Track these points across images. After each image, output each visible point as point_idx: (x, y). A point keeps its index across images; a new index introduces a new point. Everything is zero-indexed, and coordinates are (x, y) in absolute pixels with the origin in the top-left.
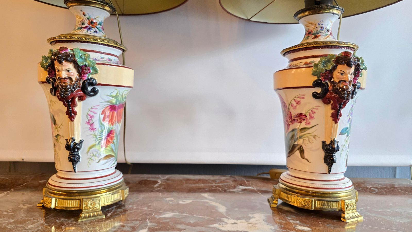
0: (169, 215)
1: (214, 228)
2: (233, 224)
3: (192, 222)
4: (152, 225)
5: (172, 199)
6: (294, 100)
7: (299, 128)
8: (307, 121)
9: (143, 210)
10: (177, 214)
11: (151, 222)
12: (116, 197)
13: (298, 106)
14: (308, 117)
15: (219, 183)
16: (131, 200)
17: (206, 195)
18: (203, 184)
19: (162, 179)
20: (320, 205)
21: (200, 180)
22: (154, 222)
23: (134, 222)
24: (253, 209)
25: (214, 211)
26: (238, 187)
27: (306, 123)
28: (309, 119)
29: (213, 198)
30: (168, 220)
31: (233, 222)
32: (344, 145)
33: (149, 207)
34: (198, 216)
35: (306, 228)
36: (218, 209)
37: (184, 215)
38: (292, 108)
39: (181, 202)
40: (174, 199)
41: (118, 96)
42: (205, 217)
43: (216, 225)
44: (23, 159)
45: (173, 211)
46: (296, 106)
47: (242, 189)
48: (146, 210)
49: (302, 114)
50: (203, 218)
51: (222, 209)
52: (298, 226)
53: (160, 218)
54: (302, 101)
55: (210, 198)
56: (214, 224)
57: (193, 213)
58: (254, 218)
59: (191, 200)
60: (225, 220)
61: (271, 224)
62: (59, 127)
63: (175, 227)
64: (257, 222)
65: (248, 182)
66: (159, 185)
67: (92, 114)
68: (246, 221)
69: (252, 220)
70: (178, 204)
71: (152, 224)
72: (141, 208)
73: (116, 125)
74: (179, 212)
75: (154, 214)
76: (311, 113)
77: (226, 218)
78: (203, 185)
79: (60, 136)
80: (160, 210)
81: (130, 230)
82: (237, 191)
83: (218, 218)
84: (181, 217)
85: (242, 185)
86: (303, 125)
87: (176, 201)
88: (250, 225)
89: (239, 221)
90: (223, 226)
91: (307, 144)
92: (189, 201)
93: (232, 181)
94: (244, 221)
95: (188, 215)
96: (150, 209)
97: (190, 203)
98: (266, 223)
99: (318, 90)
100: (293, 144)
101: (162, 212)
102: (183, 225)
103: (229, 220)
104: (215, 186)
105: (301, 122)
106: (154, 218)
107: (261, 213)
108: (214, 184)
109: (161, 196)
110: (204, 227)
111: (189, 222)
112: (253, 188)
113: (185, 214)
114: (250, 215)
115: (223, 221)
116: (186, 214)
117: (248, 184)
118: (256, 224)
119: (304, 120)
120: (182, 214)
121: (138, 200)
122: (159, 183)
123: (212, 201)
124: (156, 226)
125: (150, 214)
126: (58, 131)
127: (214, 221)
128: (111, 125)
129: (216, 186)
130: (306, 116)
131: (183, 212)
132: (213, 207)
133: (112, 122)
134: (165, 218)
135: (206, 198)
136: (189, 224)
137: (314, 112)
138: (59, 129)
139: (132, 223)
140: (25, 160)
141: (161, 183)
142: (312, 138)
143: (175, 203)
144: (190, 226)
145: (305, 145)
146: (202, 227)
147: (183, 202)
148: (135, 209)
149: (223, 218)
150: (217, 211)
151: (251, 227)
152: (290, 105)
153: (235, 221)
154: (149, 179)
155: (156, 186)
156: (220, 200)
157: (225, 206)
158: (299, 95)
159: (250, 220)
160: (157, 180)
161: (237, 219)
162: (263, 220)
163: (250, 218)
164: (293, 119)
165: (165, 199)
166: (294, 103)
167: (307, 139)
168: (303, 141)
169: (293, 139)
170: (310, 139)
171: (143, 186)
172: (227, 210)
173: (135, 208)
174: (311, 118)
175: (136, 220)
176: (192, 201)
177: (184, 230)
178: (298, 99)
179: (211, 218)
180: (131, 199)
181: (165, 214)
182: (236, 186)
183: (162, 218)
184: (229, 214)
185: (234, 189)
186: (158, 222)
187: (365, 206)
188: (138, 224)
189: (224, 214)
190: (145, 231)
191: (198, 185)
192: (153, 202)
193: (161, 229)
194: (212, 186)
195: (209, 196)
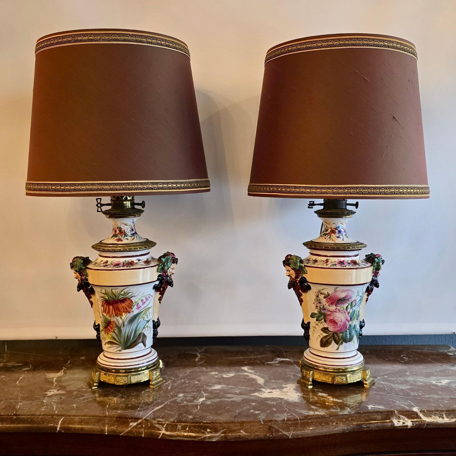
0: (218, 387)
1: (255, 396)
2: (269, 392)
3: (237, 392)
4: (207, 395)
5: (217, 373)
9: (195, 383)
10: (224, 386)
11: (205, 393)
15: (257, 355)
16: (181, 375)
17: (245, 368)
18: (242, 356)
19: (200, 351)
21: (238, 352)
22: (207, 393)
23: (192, 393)
24: (287, 380)
25: (254, 382)
26: (276, 359)
29: (253, 371)
30: (218, 391)
31: (270, 392)
33: (199, 381)
34: (241, 387)
35: (325, 394)
36: (258, 381)
37: (230, 387)
39: (225, 376)
40: (218, 372)
42: (247, 388)
43: (256, 394)
45: (220, 384)
47: (279, 361)
48: (197, 384)
50: (245, 389)
51: (261, 381)
52: (319, 393)
53: (211, 389)
55: (250, 371)
56: (254, 393)
57: (237, 385)
58: (286, 387)
59: (233, 373)
60: (263, 390)
61: (298, 392)
63: (225, 396)
64: (288, 391)
65: (286, 353)
66: (199, 358)
68: (280, 390)
69: (284, 390)
70: (223, 378)
71: (207, 394)
72: (193, 382)
74: (225, 385)
75: (205, 387)
77: (264, 388)
78: (241, 358)
81: (192, 399)
82: (275, 363)
83: (258, 388)
84: (228, 388)
85: (280, 356)
87: (220, 375)
88: (283, 393)
89: (274, 390)
90: (261, 394)
92: (231, 375)
93: (271, 353)
94: (278, 390)
95: (233, 387)
96: (201, 383)
97: (233, 377)
98: (295, 391)
101: (211, 384)
102: (231, 394)
103: (267, 390)
104: (253, 358)
107: (293, 384)
108: (252, 357)
109: (206, 371)
110: (247, 395)
111: (235, 392)
112: (290, 360)
113: (231, 386)
114: (284, 386)
115: (262, 391)
116: (232, 385)
117: (286, 355)
118: (287, 392)
120: (228, 386)
121: (186, 374)
122: (198, 356)
123: (252, 374)
124: (210, 396)
125: (202, 386)
127: (254, 391)
129: (255, 359)
131: (229, 385)
132: (254, 380)
134: (216, 390)
135: (246, 371)
139: (191, 394)
141: (200, 357)
143: (220, 377)
144: (237, 395)
146: (245, 396)
147: (226, 375)
148: (188, 383)
149: (262, 388)
150: (256, 382)
151: (283, 395)
154: (187, 352)
155: (197, 360)
156: (259, 373)
157: (264, 379)
159: (283, 390)
160: (196, 353)
161: (273, 389)
162: (294, 389)
163: (283, 388)
165: (210, 373)
171: (185, 360)
172: (265, 381)
173: (187, 382)
175: (193, 392)
176: (235, 375)
177: (233, 398)
179: (252, 389)
180: (180, 374)
181: (214, 386)
182: (274, 358)
183: (213, 389)
184: (267, 384)
185: (272, 361)
186: (211, 392)
187: (383, 376)
188: (196, 395)
189: (263, 385)
190: (204, 399)
191: (237, 358)
192: (200, 376)
193: (215, 398)
194: (251, 359)
195: (248, 369)
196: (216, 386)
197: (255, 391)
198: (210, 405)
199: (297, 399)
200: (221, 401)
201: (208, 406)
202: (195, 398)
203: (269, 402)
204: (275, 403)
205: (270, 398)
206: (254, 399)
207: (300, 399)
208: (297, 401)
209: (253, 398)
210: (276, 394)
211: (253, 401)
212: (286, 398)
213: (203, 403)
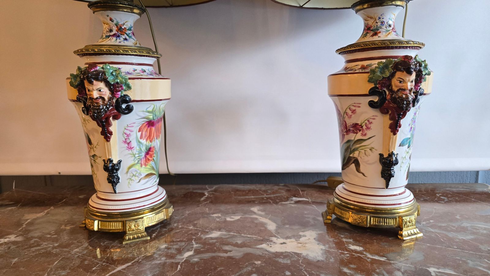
0: (215, 234)
1: (262, 249)
2: (282, 244)
3: (239, 242)
4: (198, 247)
5: (220, 215)
6: (349, 108)
7: (354, 140)
8: (363, 131)
9: (188, 229)
10: (224, 233)
11: (197, 243)
12: (159, 217)
13: (353, 116)
14: (364, 127)
15: (270, 194)
16: (177, 218)
17: (255, 209)
18: (253, 195)
19: (210, 190)
20: (375, 222)
21: (250, 191)
22: (199, 243)
23: (179, 243)
24: (305, 225)
25: (264, 228)
26: (291, 199)
27: (362, 134)
28: (365, 130)
29: (263, 213)
30: (214, 241)
31: (282, 242)
32: (404, 157)
33: (195, 225)
34: (245, 235)
35: (358, 247)
36: (268, 226)
37: (231, 235)
38: (347, 117)
39: (228, 219)
40: (221, 215)
41: (155, 111)
42: (253, 236)
43: (264, 246)
44: (59, 173)
45: (220, 229)
46: (351, 115)
47: (295, 201)
48: (192, 230)
49: (358, 124)
50: (251, 237)
51: (272, 226)
52: (350, 245)
53: (206, 238)
54: (358, 110)
55: (260, 213)
56: (261, 244)
57: (240, 232)
58: (305, 236)
59: (239, 216)
60: (274, 239)
61: (321, 244)
62: (95, 147)
63: (222, 248)
64: (307, 241)
65: (303, 192)
66: (206, 198)
67: (128, 132)
68: (296, 241)
69: (302, 239)
70: (225, 221)
71: (197, 245)
72: (187, 227)
73: (155, 141)
74: (227, 231)
75: (200, 234)
76: (368, 123)
77: (275, 236)
78: (253, 197)
79: (97, 156)
80: (206, 229)
81: (176, 253)
82: (290, 203)
83: (266, 237)
84: (227, 237)
85: (296, 195)
86: (359, 136)
87: (223, 217)
88: (300, 245)
89: (289, 240)
90: (271, 247)
91: (364, 156)
92: (237, 218)
93: (286, 192)
94: (293, 240)
95: (235, 234)
96: (196, 228)
97: (238, 220)
98: (317, 242)
99: (376, 99)
100: (348, 156)
101: (208, 231)
102: (230, 246)
103: (278, 239)
104: (266, 197)
105: (357, 133)
106: (200, 239)
107: (313, 231)
108: (265, 196)
109: (208, 212)
110: (251, 248)
111: (237, 243)
112: (307, 200)
113: (233, 234)
114: (301, 233)
115: (272, 241)
116: (234, 232)
117: (302, 194)
118: (306, 243)
119: (360, 130)
120: (229, 233)
121: (183, 217)
122: (205, 195)
123: (261, 217)
124: (202, 248)
125: (196, 233)
126: (94, 151)
127: (262, 240)
128: (150, 142)
129: (267, 198)
130: (362, 127)
131: (230, 231)
132: (263, 224)
133: (150, 139)
134: (212, 238)
135: (255, 213)
136: (236, 245)
137: (371, 123)
138: (95, 149)
139: (177, 244)
140: (61, 174)
141: (208, 196)
142: (368, 150)
143: (222, 220)
144: (237, 247)
145: (361, 158)
146: (249, 248)
147: (231, 218)
148: (181, 228)
149: (272, 237)
150: (266, 228)
151: (300, 247)
152: (345, 114)
153: (284, 241)
154: (195, 191)
155: (202, 199)
156: (271, 215)
157: (276, 223)
158: (355, 103)
159: (301, 239)
160: (204, 192)
161: (287, 238)
162: (314, 239)
163: (300, 237)
164: (348, 129)
165: (211, 215)
166: (350, 112)
167: (363, 151)
168: (359, 154)
169: (348, 151)
170: (366, 151)
171: (189, 199)
172: (277, 227)
173: (180, 226)
174: (368, 128)
175: (182, 241)
176: (241, 218)
177: (231, 252)
178: (353, 108)
179: (259, 237)
180: (176, 216)
181: (212, 233)
182: (289, 198)
183: (208, 238)
184: (278, 233)
185: (287, 201)
186: (205, 243)
187: (429, 220)
188: (183, 246)
189: (274, 232)
190: (191, 253)
191: (247, 197)
192: (199, 219)
193: (207, 251)
194: (263, 199)
195: (258, 210)
196: (215, 233)
197: (264, 241)
198: (197, 263)
199: (320, 254)
200: (213, 258)
201: (193, 264)
202: (180, 251)
203: (280, 260)
204: (289, 262)
205: (282, 253)
206: (261, 254)
207: (325, 256)
208: (320, 258)
209: (259, 252)
210: (291, 246)
211: (258, 257)
212: (304, 253)
213: (187, 261)
